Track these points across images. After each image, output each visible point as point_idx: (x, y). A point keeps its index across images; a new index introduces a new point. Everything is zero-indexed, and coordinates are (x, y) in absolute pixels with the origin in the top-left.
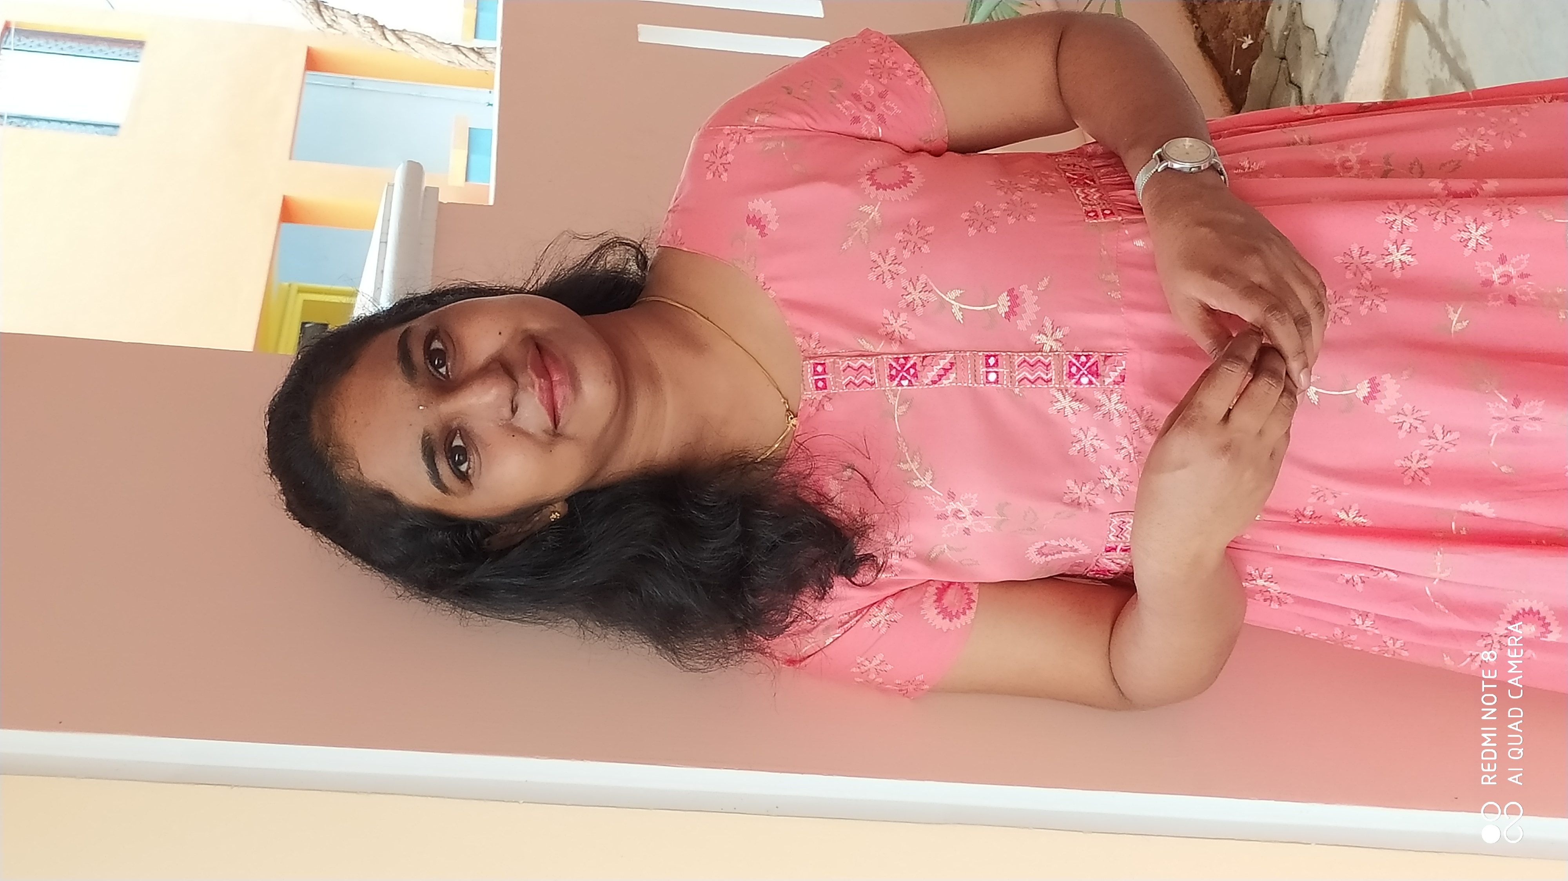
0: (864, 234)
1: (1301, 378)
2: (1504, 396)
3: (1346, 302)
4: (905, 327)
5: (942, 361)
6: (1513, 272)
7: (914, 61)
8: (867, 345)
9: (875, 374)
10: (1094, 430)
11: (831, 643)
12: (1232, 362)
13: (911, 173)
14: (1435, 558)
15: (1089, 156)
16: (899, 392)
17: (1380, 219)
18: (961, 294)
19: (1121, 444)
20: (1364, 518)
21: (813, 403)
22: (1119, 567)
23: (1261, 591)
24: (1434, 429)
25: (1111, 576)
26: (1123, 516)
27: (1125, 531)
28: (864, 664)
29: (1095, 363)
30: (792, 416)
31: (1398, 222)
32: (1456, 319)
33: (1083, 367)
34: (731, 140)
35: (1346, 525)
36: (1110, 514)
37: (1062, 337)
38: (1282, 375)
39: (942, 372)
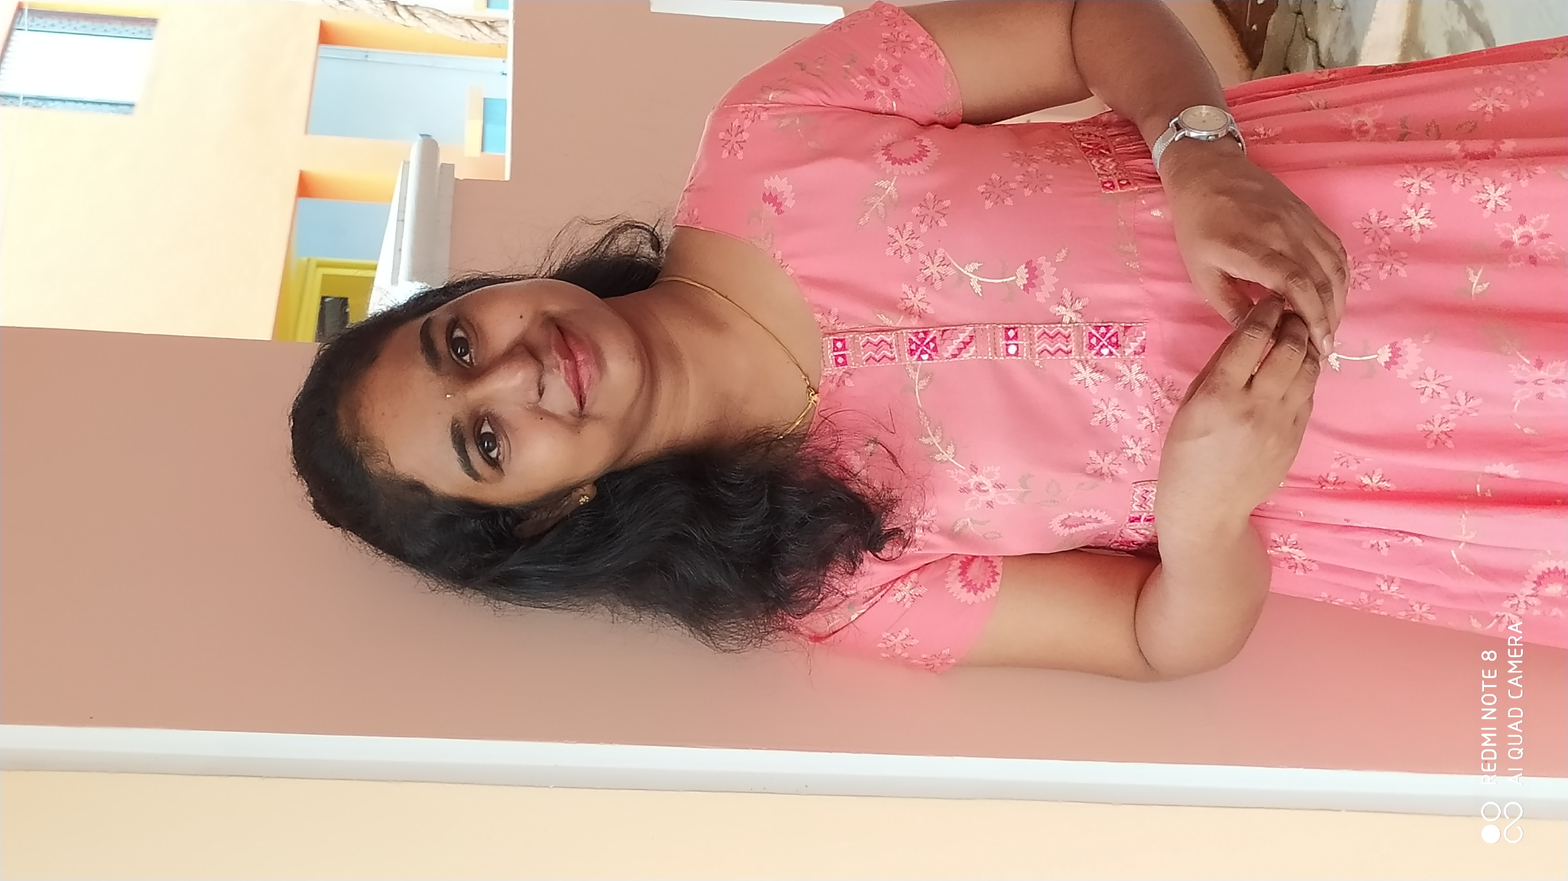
0: (881, 210)
1: (1324, 344)
2: (1526, 358)
3: (1365, 267)
4: (923, 302)
5: (961, 334)
6: (1533, 232)
7: (928, 34)
8: (886, 320)
9: (894, 349)
10: (1115, 401)
11: (856, 619)
12: (1254, 328)
13: (926, 147)
14: (1460, 521)
15: (1104, 125)
16: (919, 367)
17: (1398, 183)
18: (979, 267)
19: (1143, 414)
20: (1387, 483)
21: (833, 378)
22: (1144, 538)
23: (1285, 558)
24: (1457, 395)
25: (1135, 548)
26: (1146, 486)
27: (1148, 500)
28: (889, 638)
29: (1115, 333)
30: (813, 392)
31: (1416, 186)
32: (1476, 281)
33: (1103, 338)
34: (746, 118)
35: (1371, 490)
36: (1133, 483)
37: (1081, 308)
38: (1304, 341)
39: (962, 346)
